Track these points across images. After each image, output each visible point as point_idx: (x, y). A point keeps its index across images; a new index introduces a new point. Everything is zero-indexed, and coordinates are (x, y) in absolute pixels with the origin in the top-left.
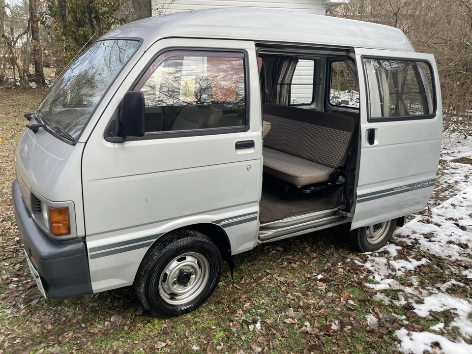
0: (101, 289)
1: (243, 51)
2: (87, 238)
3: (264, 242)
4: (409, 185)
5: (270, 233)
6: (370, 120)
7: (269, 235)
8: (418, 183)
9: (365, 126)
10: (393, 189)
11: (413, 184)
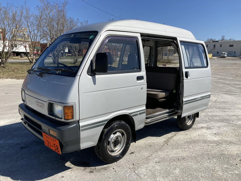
0: (84, 147)
1: (136, 37)
2: (80, 121)
3: (147, 124)
4: (201, 97)
5: (149, 120)
6: (186, 68)
7: (149, 121)
8: (205, 96)
9: (184, 70)
10: (196, 99)
11: (203, 97)
